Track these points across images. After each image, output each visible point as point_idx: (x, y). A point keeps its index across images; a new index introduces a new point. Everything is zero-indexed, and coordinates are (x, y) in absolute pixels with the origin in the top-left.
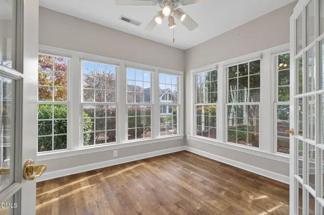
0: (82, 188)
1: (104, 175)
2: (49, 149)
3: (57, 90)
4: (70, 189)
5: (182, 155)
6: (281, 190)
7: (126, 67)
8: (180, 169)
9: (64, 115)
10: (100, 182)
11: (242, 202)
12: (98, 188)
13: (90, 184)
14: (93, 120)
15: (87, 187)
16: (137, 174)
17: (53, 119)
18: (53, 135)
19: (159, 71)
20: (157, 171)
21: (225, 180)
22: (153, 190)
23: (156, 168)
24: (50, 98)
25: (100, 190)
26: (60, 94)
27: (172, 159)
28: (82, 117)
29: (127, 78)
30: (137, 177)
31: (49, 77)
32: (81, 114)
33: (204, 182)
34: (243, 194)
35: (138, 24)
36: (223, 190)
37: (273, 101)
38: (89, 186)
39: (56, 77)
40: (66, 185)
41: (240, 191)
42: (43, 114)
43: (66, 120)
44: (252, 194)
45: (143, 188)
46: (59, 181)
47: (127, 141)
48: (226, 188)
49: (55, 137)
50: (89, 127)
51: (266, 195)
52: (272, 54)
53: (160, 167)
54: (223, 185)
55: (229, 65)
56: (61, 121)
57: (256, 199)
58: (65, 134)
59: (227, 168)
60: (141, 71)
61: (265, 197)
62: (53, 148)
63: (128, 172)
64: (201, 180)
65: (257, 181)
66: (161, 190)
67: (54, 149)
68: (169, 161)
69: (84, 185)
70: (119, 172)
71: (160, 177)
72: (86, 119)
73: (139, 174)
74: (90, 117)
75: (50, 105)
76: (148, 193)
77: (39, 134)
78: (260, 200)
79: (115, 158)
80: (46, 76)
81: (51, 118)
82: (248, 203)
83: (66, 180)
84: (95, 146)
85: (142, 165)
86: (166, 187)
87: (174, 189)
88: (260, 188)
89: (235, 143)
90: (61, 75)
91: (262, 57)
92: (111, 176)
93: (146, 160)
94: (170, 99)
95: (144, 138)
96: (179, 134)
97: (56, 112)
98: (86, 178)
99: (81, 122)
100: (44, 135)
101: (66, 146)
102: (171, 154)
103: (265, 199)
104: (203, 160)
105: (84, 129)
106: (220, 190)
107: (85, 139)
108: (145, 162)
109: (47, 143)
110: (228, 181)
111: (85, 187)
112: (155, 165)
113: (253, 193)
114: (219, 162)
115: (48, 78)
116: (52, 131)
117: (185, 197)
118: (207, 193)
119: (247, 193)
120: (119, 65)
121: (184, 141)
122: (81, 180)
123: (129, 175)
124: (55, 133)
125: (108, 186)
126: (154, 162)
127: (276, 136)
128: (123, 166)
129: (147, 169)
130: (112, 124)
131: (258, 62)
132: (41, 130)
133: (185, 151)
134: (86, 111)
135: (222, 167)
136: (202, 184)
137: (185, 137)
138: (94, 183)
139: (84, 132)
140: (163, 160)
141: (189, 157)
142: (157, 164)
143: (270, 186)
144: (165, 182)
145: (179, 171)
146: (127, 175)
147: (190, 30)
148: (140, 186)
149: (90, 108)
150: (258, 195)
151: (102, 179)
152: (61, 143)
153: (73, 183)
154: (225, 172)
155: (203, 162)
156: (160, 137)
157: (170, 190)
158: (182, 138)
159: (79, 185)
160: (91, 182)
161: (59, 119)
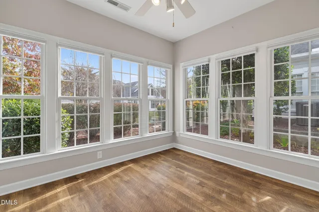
0: (61, 200)
1: (87, 181)
2: (17, 153)
3: (27, 83)
4: (45, 203)
5: (172, 153)
6: (281, 188)
7: (112, 56)
8: (173, 169)
9: (37, 112)
10: (81, 190)
11: (246, 206)
12: (80, 199)
13: (70, 195)
14: (72, 117)
15: (66, 198)
16: (126, 178)
17: (22, 117)
18: (22, 136)
19: (148, 63)
20: (148, 174)
21: (224, 181)
22: (148, 197)
23: (147, 170)
24: (19, 92)
25: (84, 202)
26: (32, 88)
27: (162, 159)
28: (59, 114)
29: (112, 70)
30: (127, 182)
31: (19, 68)
32: (58, 110)
33: (201, 184)
34: (245, 196)
35: (126, 8)
36: (223, 192)
37: (269, 96)
38: (69, 197)
39: (27, 69)
40: (39, 198)
41: (241, 193)
42: (8, 111)
43: (39, 118)
44: (254, 196)
45: (135, 196)
46: (31, 193)
47: (113, 141)
48: (226, 190)
49: (24, 138)
50: (68, 125)
51: (269, 196)
52: (268, 47)
53: (151, 168)
54: (222, 186)
55: (221, 58)
56: (33, 119)
57: (260, 201)
58: (38, 135)
59: (221, 167)
60: (128, 62)
61: (268, 198)
62: (22, 152)
63: (116, 176)
64: (198, 182)
65: (255, 180)
66: (156, 197)
67: (24, 154)
68: (160, 160)
69: (62, 196)
70: (105, 177)
71: (151, 180)
72: (64, 117)
73: (128, 178)
74: (68, 114)
75: (19, 100)
76: (142, 201)
77: (3, 135)
78: (264, 202)
79: (100, 160)
80: (14, 67)
81: (20, 115)
82: (253, 206)
83: (39, 190)
84: (76, 147)
85: (130, 167)
86: (162, 193)
87: (171, 194)
88: (260, 187)
89: (228, 139)
90: (33, 66)
91: (257, 50)
92: (95, 182)
93: (134, 161)
94: (152, 94)
95: (132, 136)
96: (168, 131)
97: (26, 107)
98: (65, 187)
99: (59, 120)
100: (10, 136)
101: (39, 149)
102: (160, 153)
103: (268, 201)
104: (195, 157)
105: (62, 128)
106: (220, 192)
107: (63, 139)
108: (133, 163)
109: (15, 146)
110: (226, 181)
111: (63, 199)
112: (145, 166)
113: (255, 194)
114: (212, 160)
115: (17, 70)
116: (20, 131)
117: (185, 205)
118: (208, 197)
119: (248, 194)
120: (103, 54)
121: (174, 137)
122: (59, 190)
123: (117, 180)
124: (24, 134)
125: (92, 196)
126: (144, 163)
127: (273, 132)
128: (109, 169)
129: (137, 171)
130: (95, 121)
131: (253, 56)
132: (6, 130)
133: (174, 149)
134: (64, 107)
135: (216, 165)
136: (200, 187)
137: (174, 133)
138: (75, 193)
139: (61, 132)
140: (153, 159)
141: (179, 155)
142: (147, 165)
143: (269, 185)
144: (159, 186)
145: (172, 172)
146: (114, 180)
147: (187, 18)
148: (131, 193)
149: (68, 103)
150: (260, 197)
151: (85, 187)
152: (33, 145)
153: (48, 194)
154: (220, 171)
155: (195, 160)
156: (148, 135)
157: (167, 196)
158: (171, 134)
159: (56, 197)
160: (71, 191)
161: (31, 117)
